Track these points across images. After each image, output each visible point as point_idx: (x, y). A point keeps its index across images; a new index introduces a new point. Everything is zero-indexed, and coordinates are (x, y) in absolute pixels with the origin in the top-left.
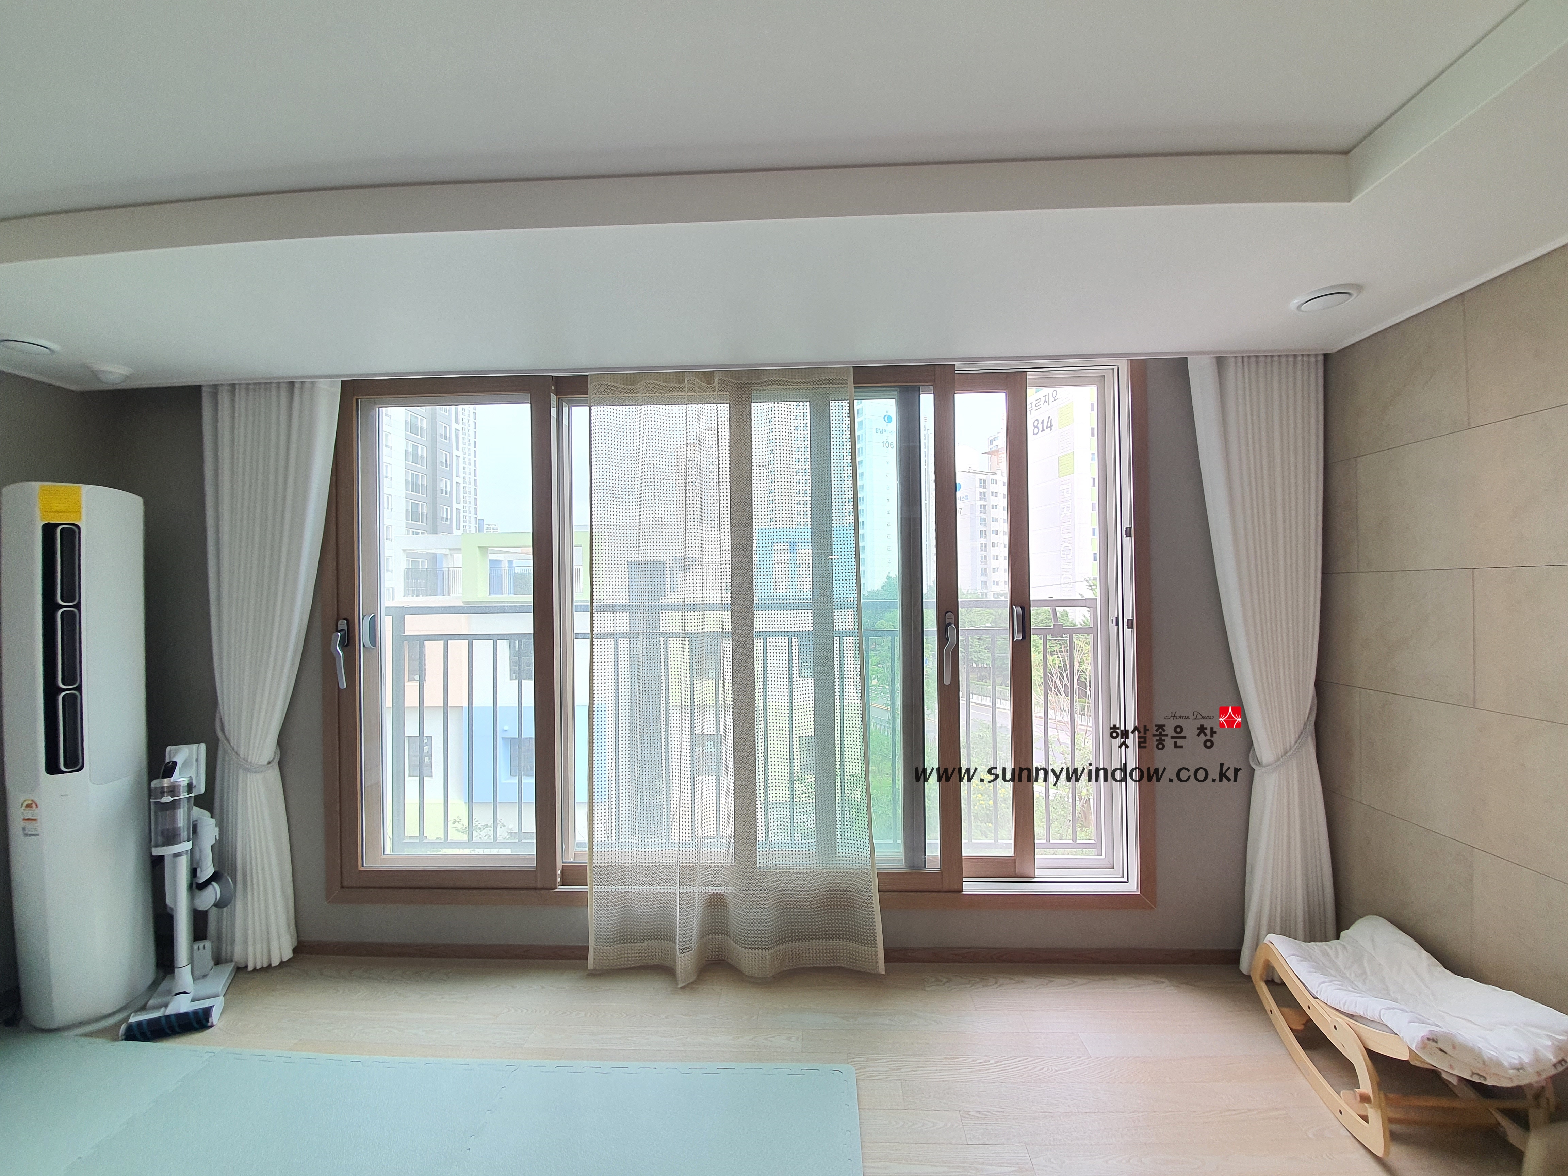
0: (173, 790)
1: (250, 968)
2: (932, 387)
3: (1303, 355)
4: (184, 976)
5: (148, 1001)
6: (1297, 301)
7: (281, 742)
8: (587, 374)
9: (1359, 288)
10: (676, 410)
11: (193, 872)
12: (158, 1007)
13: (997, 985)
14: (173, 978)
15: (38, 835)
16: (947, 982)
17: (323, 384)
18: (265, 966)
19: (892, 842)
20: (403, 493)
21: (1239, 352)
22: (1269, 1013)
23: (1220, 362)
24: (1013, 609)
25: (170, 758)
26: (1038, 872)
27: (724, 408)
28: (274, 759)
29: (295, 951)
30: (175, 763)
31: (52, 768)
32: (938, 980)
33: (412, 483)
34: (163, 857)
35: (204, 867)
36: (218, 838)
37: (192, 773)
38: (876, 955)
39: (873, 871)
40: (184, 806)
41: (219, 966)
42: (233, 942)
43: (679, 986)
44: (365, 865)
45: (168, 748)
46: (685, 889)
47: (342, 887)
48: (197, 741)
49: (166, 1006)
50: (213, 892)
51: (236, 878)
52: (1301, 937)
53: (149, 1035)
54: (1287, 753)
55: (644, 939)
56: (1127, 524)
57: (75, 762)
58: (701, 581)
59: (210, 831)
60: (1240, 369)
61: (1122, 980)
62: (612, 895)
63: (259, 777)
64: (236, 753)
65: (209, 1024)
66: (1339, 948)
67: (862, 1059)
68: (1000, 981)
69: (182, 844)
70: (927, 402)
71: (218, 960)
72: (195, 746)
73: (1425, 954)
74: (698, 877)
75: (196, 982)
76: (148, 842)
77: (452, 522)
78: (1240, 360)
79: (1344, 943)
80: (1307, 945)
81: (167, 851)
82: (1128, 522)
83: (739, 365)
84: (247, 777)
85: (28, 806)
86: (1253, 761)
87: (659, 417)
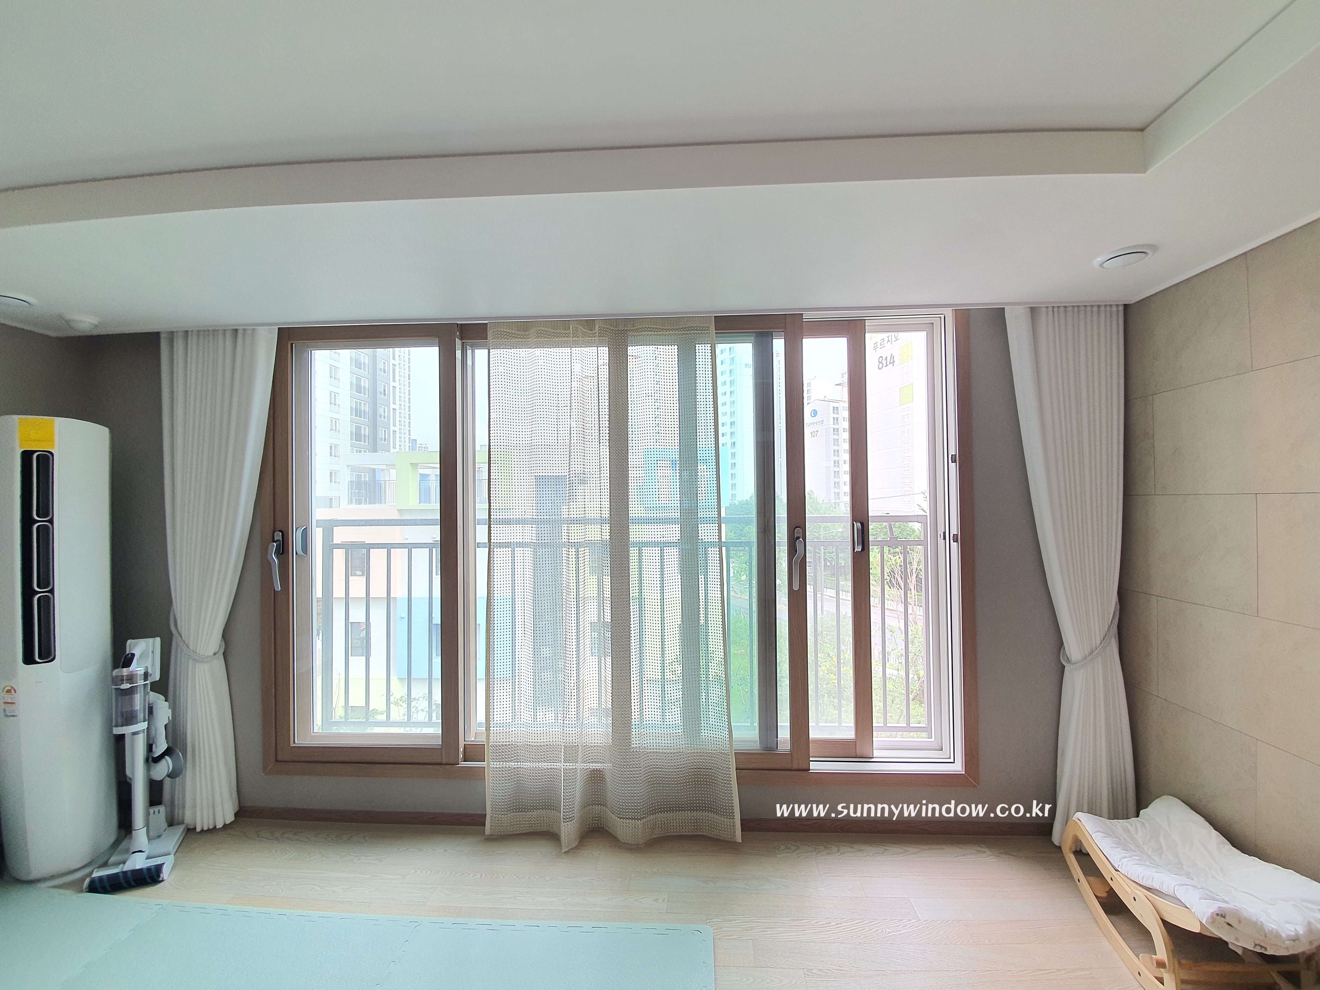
0: (131, 678)
1: (198, 830)
2: (783, 333)
3: (1106, 306)
4: (140, 836)
5: (109, 859)
6: (1099, 259)
7: (226, 635)
8: (487, 322)
9: (1154, 248)
10: (564, 352)
11: (150, 748)
12: (117, 864)
13: (839, 854)
14: (131, 838)
15: (16, 716)
16: (796, 850)
17: (262, 331)
18: (211, 827)
19: (749, 724)
20: (348, 418)
21: (1049, 303)
22: (1077, 881)
23: (1034, 311)
24: (853, 524)
25: (130, 651)
26: (876, 753)
27: (604, 351)
28: (219, 651)
29: (236, 815)
30: (133, 655)
31: (28, 659)
32: (787, 848)
33: (356, 409)
34: (124, 735)
35: (158, 744)
36: (170, 718)
37: (149, 664)
38: (734, 826)
39: (731, 752)
40: (140, 692)
41: (173, 827)
42: (184, 807)
43: (564, 851)
44: (296, 742)
45: (129, 642)
46: (570, 765)
47: (277, 761)
48: (152, 636)
49: (124, 863)
50: (166, 765)
51: (186, 752)
52: (1106, 816)
53: (108, 888)
54: (1093, 653)
55: (535, 808)
56: (952, 451)
57: (48, 654)
58: (583, 500)
59: (163, 713)
60: (1050, 317)
61: (949, 849)
62: (506, 770)
63: (206, 667)
64: (187, 646)
65: (161, 879)
66: (1139, 825)
67: (719, 920)
68: (843, 849)
69: (139, 724)
70: (779, 345)
71: (171, 822)
72: (151, 640)
73: (1215, 833)
74: (580, 756)
75: (152, 842)
76: (109, 724)
77: (389, 441)
78: (1051, 309)
79: (1143, 821)
80: (1111, 823)
81: (127, 730)
82: (953, 449)
83: (616, 315)
84: (195, 667)
85: (9, 691)
86: (1064, 659)
87: (548, 359)
